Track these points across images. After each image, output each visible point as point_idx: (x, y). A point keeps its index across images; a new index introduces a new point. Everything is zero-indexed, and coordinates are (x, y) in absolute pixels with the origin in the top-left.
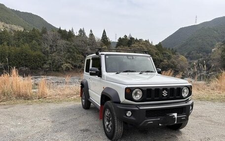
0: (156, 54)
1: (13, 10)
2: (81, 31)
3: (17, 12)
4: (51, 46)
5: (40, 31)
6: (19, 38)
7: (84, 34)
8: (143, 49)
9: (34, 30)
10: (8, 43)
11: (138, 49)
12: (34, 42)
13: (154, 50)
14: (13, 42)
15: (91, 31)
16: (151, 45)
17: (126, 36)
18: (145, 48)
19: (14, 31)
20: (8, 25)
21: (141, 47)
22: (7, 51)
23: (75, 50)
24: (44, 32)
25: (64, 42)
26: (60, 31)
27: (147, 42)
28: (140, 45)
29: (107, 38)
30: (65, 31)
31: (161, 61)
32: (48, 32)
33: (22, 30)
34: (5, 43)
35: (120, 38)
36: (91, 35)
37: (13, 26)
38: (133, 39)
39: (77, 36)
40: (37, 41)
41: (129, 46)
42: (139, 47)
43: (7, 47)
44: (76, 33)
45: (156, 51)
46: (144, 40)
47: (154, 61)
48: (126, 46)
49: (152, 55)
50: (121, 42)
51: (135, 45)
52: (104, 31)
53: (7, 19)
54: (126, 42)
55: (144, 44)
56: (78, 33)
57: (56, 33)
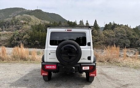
0: (133, 34)
1: (46, 13)
2: (81, 22)
3: (48, 13)
5: (58, 23)
7: (83, 23)
8: (123, 31)
9: (55, 23)
10: (42, 31)
11: (119, 31)
13: (132, 32)
14: (44, 30)
15: (87, 21)
16: (129, 29)
17: (110, 23)
18: (124, 30)
19: (45, 24)
20: (43, 21)
21: (122, 30)
22: (41, 35)
24: (60, 23)
27: (126, 26)
28: (121, 29)
29: (97, 25)
30: (71, 22)
31: (137, 39)
32: (62, 24)
33: (49, 23)
34: (40, 31)
35: (106, 25)
36: (87, 24)
37: (45, 21)
38: (116, 24)
39: (78, 25)
41: (112, 30)
42: (120, 30)
43: (41, 33)
45: (133, 33)
46: (124, 25)
47: (131, 40)
48: (110, 29)
49: (130, 35)
50: (107, 27)
51: (117, 29)
52: (96, 21)
53: (43, 17)
54: (111, 27)
55: (124, 28)
56: (79, 23)
57: (66, 24)
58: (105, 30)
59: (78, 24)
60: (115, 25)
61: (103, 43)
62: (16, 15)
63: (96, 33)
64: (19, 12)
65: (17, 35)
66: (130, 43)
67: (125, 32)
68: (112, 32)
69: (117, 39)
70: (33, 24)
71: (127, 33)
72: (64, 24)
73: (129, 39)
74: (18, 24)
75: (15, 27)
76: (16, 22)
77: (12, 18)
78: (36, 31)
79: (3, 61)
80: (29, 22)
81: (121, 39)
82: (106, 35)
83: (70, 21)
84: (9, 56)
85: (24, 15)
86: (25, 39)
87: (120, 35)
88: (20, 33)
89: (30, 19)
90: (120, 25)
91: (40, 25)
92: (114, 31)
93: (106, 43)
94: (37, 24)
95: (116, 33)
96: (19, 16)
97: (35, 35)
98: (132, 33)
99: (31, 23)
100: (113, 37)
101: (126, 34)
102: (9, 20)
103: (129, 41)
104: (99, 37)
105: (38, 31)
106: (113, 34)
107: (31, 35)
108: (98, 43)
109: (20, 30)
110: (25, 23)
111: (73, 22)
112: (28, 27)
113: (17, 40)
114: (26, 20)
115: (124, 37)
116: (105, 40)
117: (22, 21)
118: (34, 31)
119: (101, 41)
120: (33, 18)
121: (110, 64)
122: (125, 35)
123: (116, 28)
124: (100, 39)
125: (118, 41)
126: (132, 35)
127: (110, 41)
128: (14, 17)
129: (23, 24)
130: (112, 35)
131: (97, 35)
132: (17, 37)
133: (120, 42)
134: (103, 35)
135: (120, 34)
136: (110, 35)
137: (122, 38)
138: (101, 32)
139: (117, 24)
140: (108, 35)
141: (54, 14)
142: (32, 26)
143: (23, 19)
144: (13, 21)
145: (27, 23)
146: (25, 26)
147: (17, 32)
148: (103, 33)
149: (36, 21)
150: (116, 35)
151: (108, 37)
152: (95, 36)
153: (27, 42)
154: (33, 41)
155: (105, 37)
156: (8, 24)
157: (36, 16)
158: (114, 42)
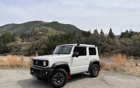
1: (61, 24)
2: (95, 31)
4: (77, 41)
5: (73, 34)
6: (62, 38)
7: (97, 32)
9: (69, 33)
10: (57, 41)
11: (137, 39)
12: (69, 39)
14: (60, 40)
15: (102, 30)
17: (127, 31)
19: (61, 34)
20: (59, 32)
23: (91, 42)
24: (75, 33)
25: (85, 38)
26: (83, 32)
28: (139, 36)
30: (86, 32)
32: (77, 34)
33: (64, 33)
34: (56, 41)
35: (122, 33)
36: (102, 32)
37: (61, 32)
38: (134, 32)
40: (71, 39)
41: (129, 38)
42: (138, 38)
43: (56, 43)
44: (92, 32)
48: (127, 37)
50: (123, 35)
52: (111, 29)
53: (59, 29)
54: (127, 35)
56: (93, 32)
57: (80, 33)
58: (121, 38)
59: (92, 33)
60: (132, 32)
62: (35, 28)
63: (112, 41)
64: (38, 24)
65: (36, 46)
68: (130, 40)
69: (136, 47)
70: (50, 35)
74: (37, 36)
75: (34, 38)
76: (35, 34)
77: (32, 30)
78: (52, 41)
79: (21, 67)
80: (46, 33)
82: (122, 43)
84: (27, 64)
85: (42, 27)
86: (42, 48)
88: (38, 43)
89: (48, 31)
90: (138, 32)
91: (56, 35)
93: (123, 52)
94: (54, 35)
95: (134, 41)
96: (38, 28)
97: (52, 45)
99: (48, 34)
100: (130, 45)
102: (29, 32)
104: (115, 45)
105: (54, 41)
106: (130, 42)
107: (48, 45)
108: (114, 52)
109: (38, 41)
110: (43, 34)
111: (87, 31)
112: (46, 38)
113: (35, 50)
114: (44, 32)
116: (122, 48)
117: (41, 33)
118: (50, 42)
119: (117, 50)
120: (50, 29)
121: (115, 72)
123: (134, 36)
124: (116, 47)
125: (136, 49)
127: (127, 49)
128: (34, 29)
129: (41, 35)
130: (130, 44)
131: (113, 44)
132: (35, 47)
133: (139, 51)
134: (119, 43)
135: (138, 42)
136: (127, 43)
138: (117, 41)
139: (135, 32)
140: (124, 43)
141: (69, 25)
142: (49, 37)
143: (41, 31)
144: (33, 33)
145: (44, 34)
146: (42, 37)
147: (36, 42)
148: (120, 42)
149: (52, 32)
150: (133, 44)
151: (125, 45)
152: (110, 45)
153: (44, 51)
154: (50, 50)
155: (121, 45)
156: (29, 36)
157: (53, 28)
158: (132, 50)
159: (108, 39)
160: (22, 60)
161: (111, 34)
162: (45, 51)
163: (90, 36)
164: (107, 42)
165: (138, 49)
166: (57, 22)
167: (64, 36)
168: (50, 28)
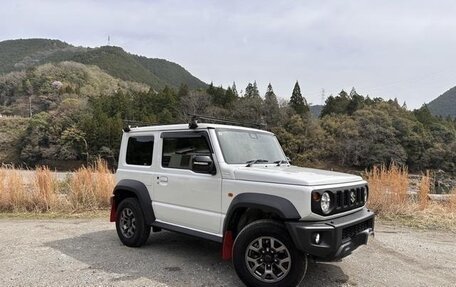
0: (415, 129)
1: (135, 57)
2: (251, 89)
3: (142, 59)
5: (176, 93)
6: (141, 106)
7: (256, 93)
8: (384, 120)
9: (166, 90)
10: (123, 114)
11: (371, 119)
12: (166, 111)
13: (409, 122)
14: (132, 112)
15: (270, 86)
16: (403, 111)
17: (343, 93)
18: (387, 116)
19: (134, 93)
20: (126, 84)
21: (379, 114)
24: (184, 92)
25: (218, 109)
26: (211, 89)
27: (393, 103)
28: (376, 111)
29: (301, 99)
30: (220, 89)
31: (427, 146)
32: (191, 94)
33: (148, 90)
34: (119, 114)
35: (331, 98)
36: (270, 94)
37: (133, 84)
38: (361, 97)
39: (242, 98)
40: (171, 110)
41: (350, 114)
42: (372, 116)
43: (120, 120)
44: (241, 92)
45: (414, 124)
46: (386, 99)
47: (409, 146)
48: (343, 113)
49: (404, 133)
50: (333, 106)
51: (364, 112)
53: (126, 72)
54: (344, 105)
55: (386, 108)
56: (244, 93)
57: (204, 93)
58: (327, 116)
59: (240, 96)
60: (357, 98)
61: (321, 158)
62: (37, 64)
63: (300, 123)
64: (48, 53)
65: (41, 129)
66: (405, 157)
67: (390, 122)
68: (350, 121)
69: (367, 144)
70: (96, 93)
71: (396, 124)
72: (198, 94)
73: (402, 143)
74: (44, 93)
75: (33, 102)
76: (36, 87)
77: (23, 73)
78: (104, 116)
80: (80, 85)
81: (378, 145)
83: (216, 85)
85: (66, 63)
86: (67, 140)
87: (374, 130)
88: (49, 121)
89: (85, 77)
90: (372, 98)
91: (118, 96)
92: (354, 119)
93: (331, 156)
94: (109, 92)
95: (363, 125)
96: (48, 66)
97: (102, 129)
98: (411, 124)
99: (88, 90)
100: (351, 137)
101: (391, 128)
102: (14, 77)
103: (402, 150)
104: (309, 136)
105: (112, 115)
106: (352, 129)
107: (88, 129)
108: (305, 155)
109: (51, 112)
110: (68, 90)
111: (226, 88)
112: (80, 102)
113: (40, 144)
114: (72, 80)
115: (388, 136)
116: (328, 147)
117: (59, 83)
118: (97, 116)
119: (315, 150)
120: (93, 72)
122: (390, 130)
123: (361, 108)
124: (311, 142)
125: (367, 150)
126: (410, 131)
127: (343, 149)
128: (33, 69)
129: (60, 92)
130: (350, 132)
131: (300, 132)
132: (41, 135)
133: (375, 154)
134: (320, 131)
135: (373, 128)
136: (344, 130)
137: (381, 141)
138: (315, 121)
139: (365, 96)
140: (336, 130)
141: (163, 62)
142: (91, 100)
143: (62, 77)
144: (28, 82)
145: (74, 88)
146: (67, 100)
147: (43, 117)
148: (322, 125)
149: (103, 83)
150: (361, 132)
151: (337, 136)
152: (295, 134)
153: (74, 151)
154: (95, 147)
155: (326, 136)
156: (12, 93)
157: (104, 68)
158: (357, 152)
159: (290, 115)
160: (42, 183)
161: (297, 99)
162: (78, 149)
163: (234, 103)
164: (286, 126)
165: (371, 149)
166: (120, 49)
167: (148, 100)
168: (95, 67)
